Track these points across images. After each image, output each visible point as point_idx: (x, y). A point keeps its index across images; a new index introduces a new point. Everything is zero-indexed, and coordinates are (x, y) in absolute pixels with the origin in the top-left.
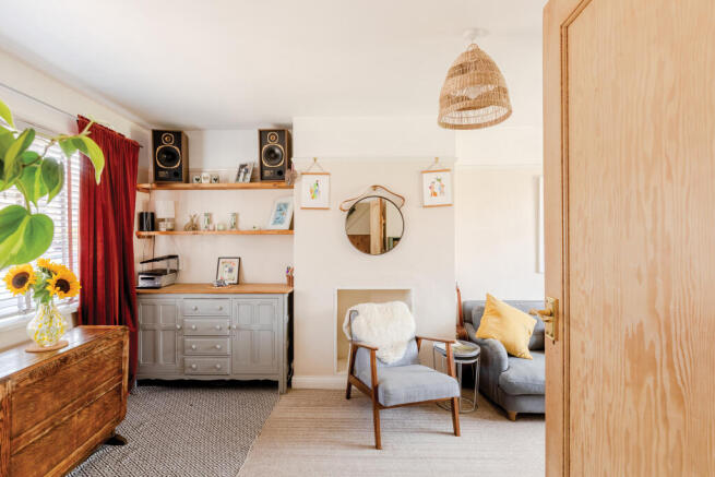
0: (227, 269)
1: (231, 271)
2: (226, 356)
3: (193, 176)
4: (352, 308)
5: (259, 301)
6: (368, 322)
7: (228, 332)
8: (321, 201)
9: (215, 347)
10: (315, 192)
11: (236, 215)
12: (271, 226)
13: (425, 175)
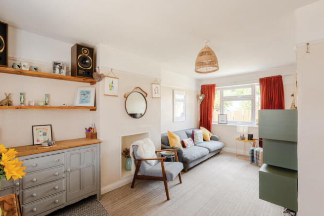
0: (42, 133)
1: (45, 134)
2: (62, 191)
3: (10, 62)
4: (133, 144)
5: (85, 150)
6: (144, 149)
7: (64, 175)
8: (115, 91)
9: (54, 189)
10: (111, 87)
11: (48, 96)
12: (77, 104)
13: (153, 85)
